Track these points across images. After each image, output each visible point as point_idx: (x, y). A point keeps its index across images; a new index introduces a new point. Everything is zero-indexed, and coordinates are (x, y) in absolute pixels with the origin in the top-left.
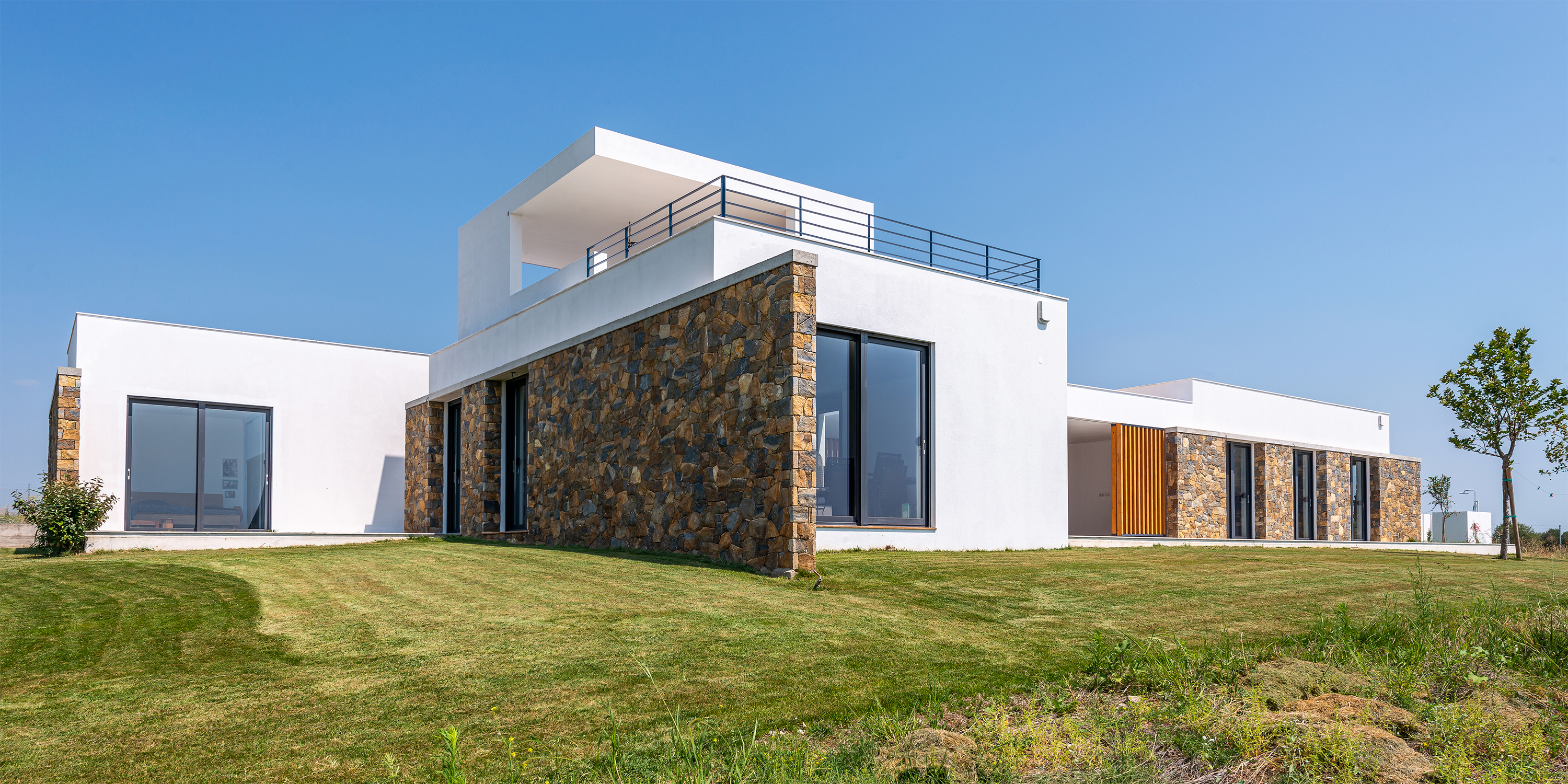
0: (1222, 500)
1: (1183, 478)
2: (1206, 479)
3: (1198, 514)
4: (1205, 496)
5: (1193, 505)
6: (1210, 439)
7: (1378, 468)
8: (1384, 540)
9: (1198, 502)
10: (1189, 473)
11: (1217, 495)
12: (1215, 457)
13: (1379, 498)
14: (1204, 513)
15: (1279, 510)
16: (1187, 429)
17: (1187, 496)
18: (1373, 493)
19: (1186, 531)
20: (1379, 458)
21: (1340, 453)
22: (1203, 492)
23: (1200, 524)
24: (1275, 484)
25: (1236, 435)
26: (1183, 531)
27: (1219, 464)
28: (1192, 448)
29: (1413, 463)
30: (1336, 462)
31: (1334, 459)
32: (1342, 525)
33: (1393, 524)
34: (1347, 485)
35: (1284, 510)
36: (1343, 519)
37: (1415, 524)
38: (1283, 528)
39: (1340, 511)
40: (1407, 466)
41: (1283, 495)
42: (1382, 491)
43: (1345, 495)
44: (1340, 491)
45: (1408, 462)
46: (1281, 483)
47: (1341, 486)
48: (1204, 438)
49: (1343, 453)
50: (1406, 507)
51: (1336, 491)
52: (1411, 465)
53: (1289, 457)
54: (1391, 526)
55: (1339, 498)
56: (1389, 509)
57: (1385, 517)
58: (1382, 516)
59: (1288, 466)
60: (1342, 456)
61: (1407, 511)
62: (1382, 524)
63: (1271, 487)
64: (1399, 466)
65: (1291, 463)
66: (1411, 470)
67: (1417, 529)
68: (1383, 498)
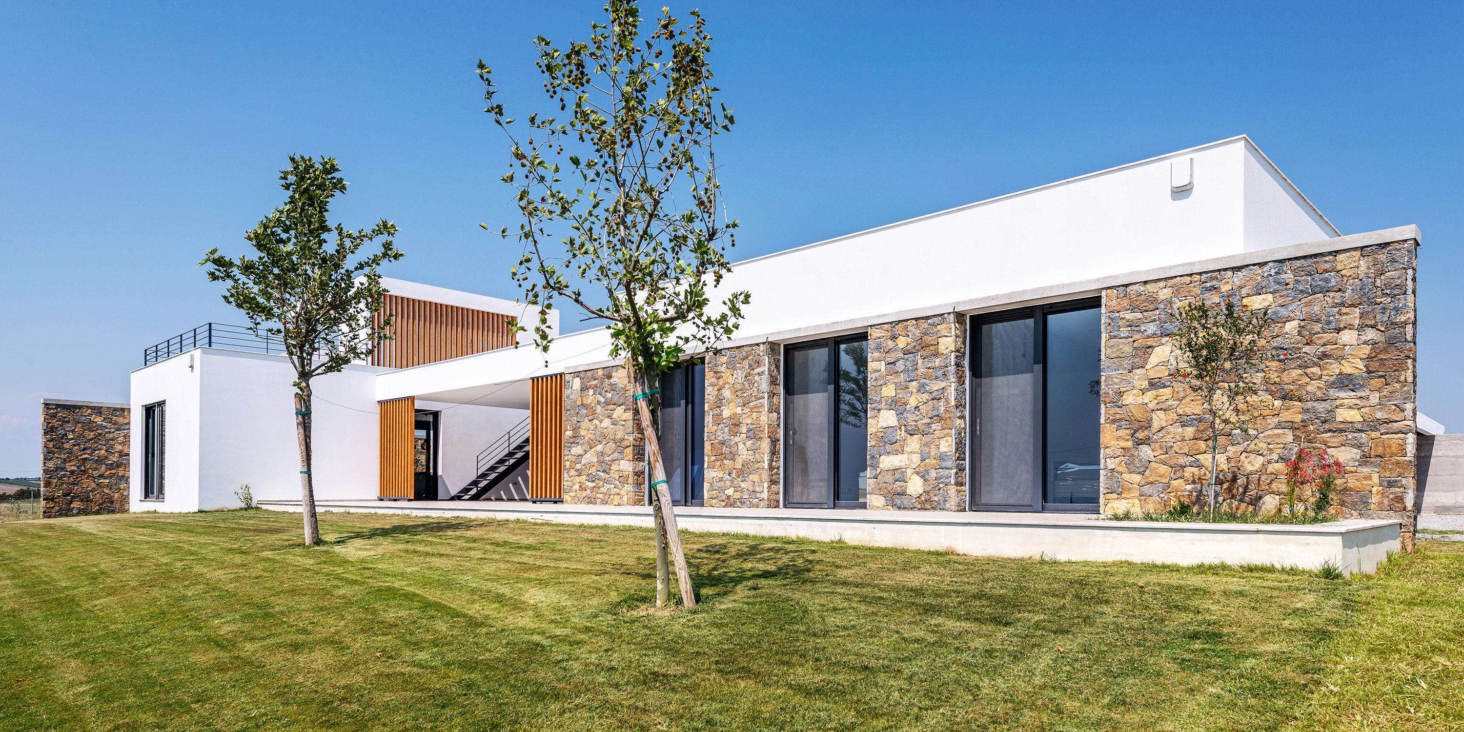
0: (628, 450)
1: (571, 428)
2: (604, 425)
3: (590, 472)
4: (599, 448)
5: (583, 462)
6: (609, 371)
7: (1102, 318)
8: (1110, 506)
9: (590, 457)
10: (578, 422)
11: (619, 444)
12: (616, 393)
13: (1102, 397)
14: (598, 470)
15: (733, 456)
16: (576, 366)
17: (577, 450)
19: (573, 494)
20: (1101, 290)
21: (916, 319)
22: (597, 443)
23: (591, 485)
24: (726, 413)
26: (570, 494)
27: (621, 402)
28: (584, 389)
29: (1340, 257)
30: (902, 342)
31: (894, 338)
32: (917, 473)
33: (1182, 460)
34: (943, 384)
35: (744, 454)
36: (923, 460)
37: (1356, 453)
38: (743, 485)
39: (914, 443)
40: (1289, 276)
41: (744, 430)
42: (1111, 377)
43: (934, 409)
44: (913, 402)
45: (1298, 263)
46: (739, 410)
47: (919, 391)
48: (600, 372)
49: (927, 318)
50: (1278, 403)
51: (897, 405)
52: (1327, 266)
53: (758, 363)
54: (1163, 469)
55: (911, 418)
56: (1159, 419)
57: (1129, 444)
58: (1114, 442)
59: (757, 378)
60: (924, 325)
61: (1285, 416)
62: (1111, 464)
63: (718, 420)
64: (1225, 288)
65: (763, 373)
66: (1327, 281)
67: (1366, 470)
68: (1121, 394)
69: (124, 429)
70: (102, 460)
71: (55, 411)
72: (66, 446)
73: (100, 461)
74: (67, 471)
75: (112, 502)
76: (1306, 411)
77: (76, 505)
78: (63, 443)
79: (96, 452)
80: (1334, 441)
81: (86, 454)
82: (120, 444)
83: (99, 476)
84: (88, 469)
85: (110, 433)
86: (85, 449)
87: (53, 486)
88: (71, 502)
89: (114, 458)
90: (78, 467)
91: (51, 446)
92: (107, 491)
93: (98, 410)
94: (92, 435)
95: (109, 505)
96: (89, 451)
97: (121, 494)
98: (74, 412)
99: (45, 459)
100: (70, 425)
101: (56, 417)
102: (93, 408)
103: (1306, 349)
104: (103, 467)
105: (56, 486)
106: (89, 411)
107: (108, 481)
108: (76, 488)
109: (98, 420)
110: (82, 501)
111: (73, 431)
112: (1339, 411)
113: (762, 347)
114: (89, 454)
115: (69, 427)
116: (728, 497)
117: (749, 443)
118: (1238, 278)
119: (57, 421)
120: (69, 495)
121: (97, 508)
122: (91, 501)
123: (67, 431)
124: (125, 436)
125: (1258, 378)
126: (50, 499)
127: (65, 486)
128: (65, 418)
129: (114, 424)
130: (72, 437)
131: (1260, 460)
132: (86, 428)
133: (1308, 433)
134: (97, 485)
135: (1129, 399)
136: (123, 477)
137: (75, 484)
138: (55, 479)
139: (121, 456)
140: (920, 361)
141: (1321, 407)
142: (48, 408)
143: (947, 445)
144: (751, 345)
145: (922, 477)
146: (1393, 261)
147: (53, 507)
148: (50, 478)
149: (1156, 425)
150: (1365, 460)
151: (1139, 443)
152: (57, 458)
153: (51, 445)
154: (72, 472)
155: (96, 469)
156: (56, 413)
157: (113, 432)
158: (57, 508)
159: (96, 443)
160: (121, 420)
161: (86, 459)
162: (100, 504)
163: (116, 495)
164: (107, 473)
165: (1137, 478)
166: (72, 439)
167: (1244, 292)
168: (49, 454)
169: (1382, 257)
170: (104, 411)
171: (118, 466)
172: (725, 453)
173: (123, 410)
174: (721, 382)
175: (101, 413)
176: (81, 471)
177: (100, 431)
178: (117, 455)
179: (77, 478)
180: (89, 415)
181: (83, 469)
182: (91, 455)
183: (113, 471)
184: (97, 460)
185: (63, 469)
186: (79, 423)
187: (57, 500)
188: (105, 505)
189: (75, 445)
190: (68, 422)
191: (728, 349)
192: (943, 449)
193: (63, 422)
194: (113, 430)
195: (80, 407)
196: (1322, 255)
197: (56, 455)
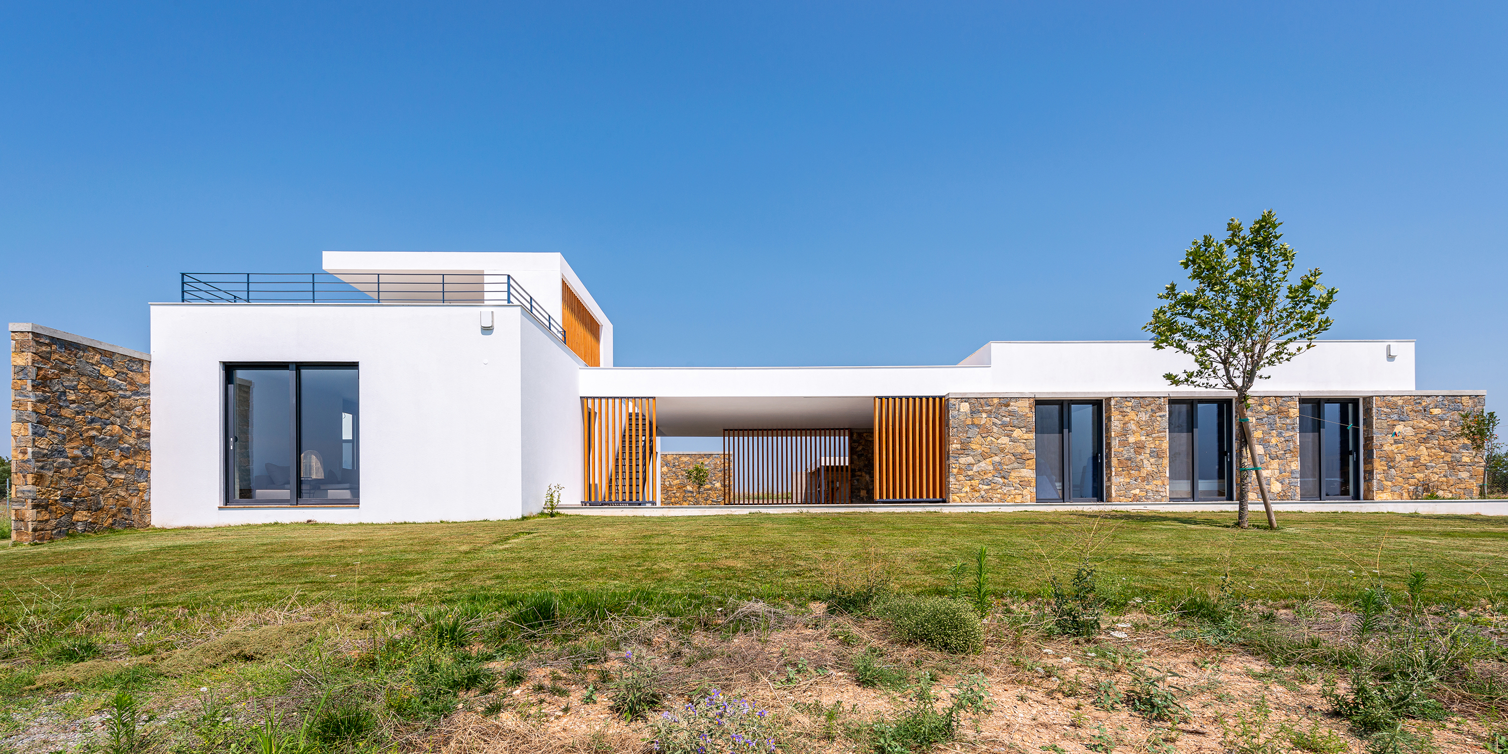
0: (1030, 462)
1: (959, 443)
2: (1000, 441)
3: (984, 477)
4: (997, 459)
5: (975, 469)
6: (1005, 401)
7: (1371, 409)
8: (1378, 496)
9: (985, 466)
10: (968, 438)
11: (1018, 456)
12: (1015, 418)
13: (1372, 446)
14: (994, 476)
15: (1139, 468)
16: (966, 394)
17: (967, 459)
18: (1366, 439)
19: (962, 495)
20: (1372, 397)
21: (1275, 397)
22: (993, 455)
24: (1132, 439)
25: (1055, 393)
26: (959, 496)
27: (1022, 425)
28: (975, 412)
29: (1463, 398)
30: (1266, 408)
31: (1261, 405)
32: (1277, 480)
33: (1408, 476)
34: (1292, 433)
35: (1148, 466)
36: (1280, 473)
37: (1468, 474)
38: (1147, 487)
39: (1275, 464)
40: (1446, 402)
41: (1148, 451)
42: (1378, 437)
43: (1287, 446)
44: (1274, 441)
45: (1450, 398)
46: (1143, 438)
47: (1277, 436)
48: (996, 401)
49: (1282, 397)
50: (1443, 453)
51: (1264, 442)
52: (1459, 401)
53: (1160, 409)
54: (1400, 479)
55: (1273, 450)
56: (1398, 458)
57: (1386, 468)
58: (1380, 467)
59: (1159, 419)
60: (1280, 401)
61: (1446, 459)
62: (1379, 477)
63: (1124, 443)
64: (1424, 404)
65: (1164, 416)
66: (1459, 406)
67: (1472, 481)
68: (1382, 445)
69: (142, 394)
70: (116, 442)
71: (49, 349)
72: (66, 412)
73: (113, 442)
74: (67, 457)
75: (129, 511)
76: (1453, 457)
77: (81, 516)
78: (60, 407)
79: (109, 427)
80: (1462, 469)
81: (93, 429)
82: (138, 417)
83: (112, 468)
84: (97, 456)
85: (124, 397)
86: (92, 421)
87: (47, 483)
88: (74, 511)
89: (131, 439)
90: (83, 451)
91: (43, 411)
92: (123, 494)
93: (108, 356)
94: (100, 398)
95: (126, 516)
96: (97, 426)
97: (141, 497)
98: (75, 355)
99: (34, 433)
100: (70, 377)
101: (49, 359)
102: (103, 352)
103: (1452, 432)
104: (117, 454)
105: (51, 482)
106: (97, 357)
107: (123, 476)
108: (81, 486)
109: (109, 373)
110: (89, 509)
111: (74, 388)
112: (1464, 457)
113: (1162, 400)
114: (97, 430)
115: (69, 379)
116: (1135, 495)
117: (1152, 460)
118: (1428, 400)
119: (51, 368)
120: (69, 499)
121: (110, 521)
122: (101, 509)
123: (66, 387)
124: (144, 406)
125: (1436, 442)
126: (43, 507)
127: (64, 483)
128: (63, 363)
129: (130, 384)
130: (73, 398)
131: (1437, 476)
132: (93, 385)
133: (1453, 466)
134: (110, 482)
135: (1386, 448)
136: (142, 470)
137: (79, 480)
138: (49, 470)
139: (139, 436)
140: (1278, 420)
141: (1457, 455)
142: (38, 342)
143: (1296, 465)
144: (1152, 397)
145: (1281, 482)
146: (1479, 402)
147: (47, 521)
148: (42, 468)
149: (1397, 460)
150: (1471, 477)
151: (1390, 467)
152: (53, 433)
153: (43, 408)
154: (75, 459)
155: (108, 456)
156: (50, 353)
157: (129, 397)
158: (54, 522)
159: (107, 411)
160: (138, 378)
161: (94, 437)
162: (114, 515)
163: (135, 500)
164: (122, 463)
165: (1390, 483)
166: (74, 402)
167: (1431, 406)
168: (41, 424)
169: (1476, 400)
170: (118, 361)
171: (136, 453)
172: (1129, 465)
173: (141, 362)
174: (1127, 419)
175: (112, 362)
176: (88, 458)
177: (112, 393)
178: (134, 434)
179: (81, 470)
180: (98, 363)
181: (90, 454)
182: (100, 431)
183: (130, 461)
184: (109, 441)
185: (61, 453)
186: (83, 375)
187: (54, 507)
188: (119, 516)
189: (78, 413)
190: (67, 371)
191: (1133, 397)
192: (1293, 468)
193: (61, 370)
194: (128, 393)
195: (86, 348)
196: (1457, 396)
197: (51, 428)
